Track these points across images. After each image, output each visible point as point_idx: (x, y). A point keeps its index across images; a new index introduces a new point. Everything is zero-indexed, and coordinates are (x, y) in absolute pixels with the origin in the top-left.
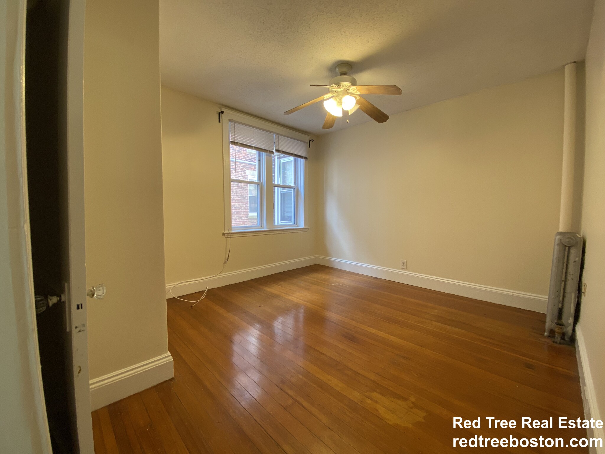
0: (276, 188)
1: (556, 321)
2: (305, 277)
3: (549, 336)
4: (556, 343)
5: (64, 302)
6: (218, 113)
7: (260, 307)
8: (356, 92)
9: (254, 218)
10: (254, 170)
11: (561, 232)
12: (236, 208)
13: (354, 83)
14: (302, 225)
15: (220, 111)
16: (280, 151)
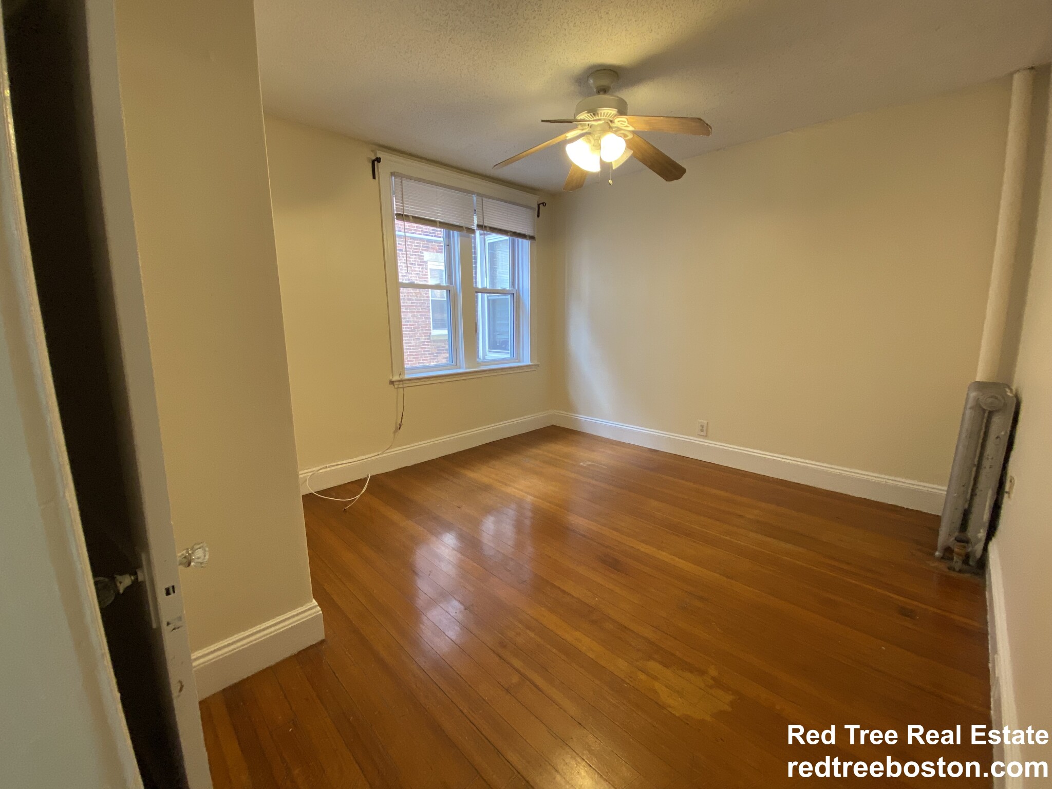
0: (479, 295)
1: (956, 534)
2: (534, 451)
3: (942, 558)
4: (954, 570)
5: (143, 582)
6: (371, 162)
7: (459, 507)
8: (627, 126)
9: (442, 338)
10: (437, 252)
11: (978, 382)
12: (408, 321)
13: (622, 112)
14: (526, 359)
15: (374, 158)
16: (486, 227)
